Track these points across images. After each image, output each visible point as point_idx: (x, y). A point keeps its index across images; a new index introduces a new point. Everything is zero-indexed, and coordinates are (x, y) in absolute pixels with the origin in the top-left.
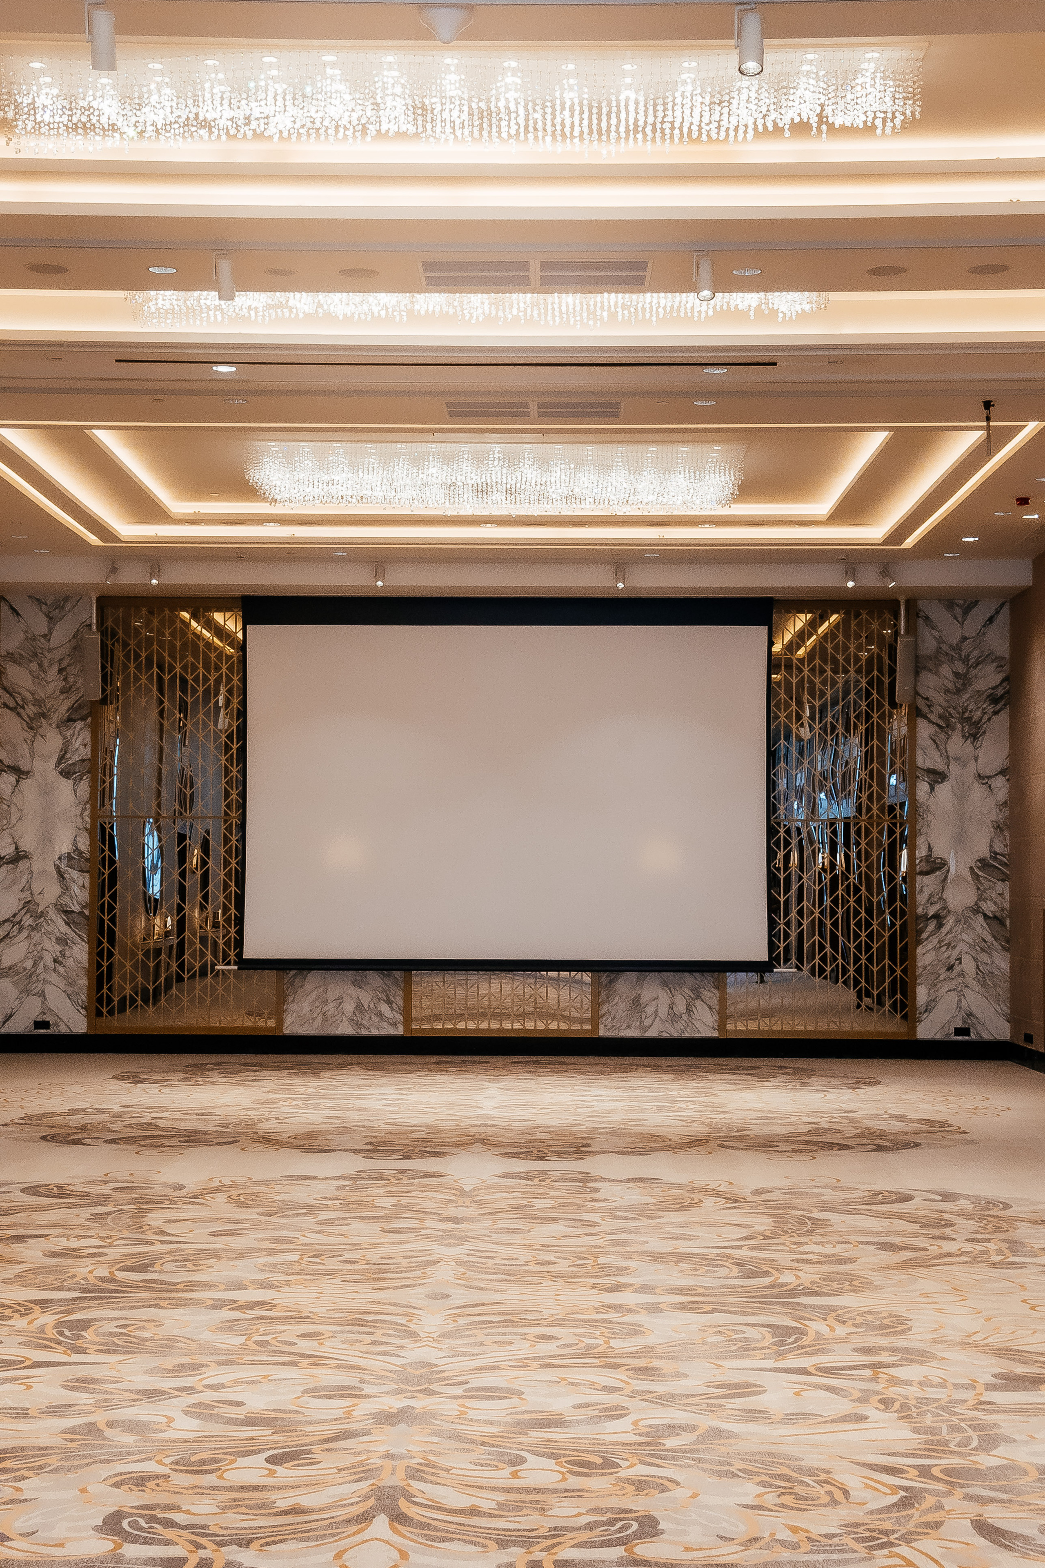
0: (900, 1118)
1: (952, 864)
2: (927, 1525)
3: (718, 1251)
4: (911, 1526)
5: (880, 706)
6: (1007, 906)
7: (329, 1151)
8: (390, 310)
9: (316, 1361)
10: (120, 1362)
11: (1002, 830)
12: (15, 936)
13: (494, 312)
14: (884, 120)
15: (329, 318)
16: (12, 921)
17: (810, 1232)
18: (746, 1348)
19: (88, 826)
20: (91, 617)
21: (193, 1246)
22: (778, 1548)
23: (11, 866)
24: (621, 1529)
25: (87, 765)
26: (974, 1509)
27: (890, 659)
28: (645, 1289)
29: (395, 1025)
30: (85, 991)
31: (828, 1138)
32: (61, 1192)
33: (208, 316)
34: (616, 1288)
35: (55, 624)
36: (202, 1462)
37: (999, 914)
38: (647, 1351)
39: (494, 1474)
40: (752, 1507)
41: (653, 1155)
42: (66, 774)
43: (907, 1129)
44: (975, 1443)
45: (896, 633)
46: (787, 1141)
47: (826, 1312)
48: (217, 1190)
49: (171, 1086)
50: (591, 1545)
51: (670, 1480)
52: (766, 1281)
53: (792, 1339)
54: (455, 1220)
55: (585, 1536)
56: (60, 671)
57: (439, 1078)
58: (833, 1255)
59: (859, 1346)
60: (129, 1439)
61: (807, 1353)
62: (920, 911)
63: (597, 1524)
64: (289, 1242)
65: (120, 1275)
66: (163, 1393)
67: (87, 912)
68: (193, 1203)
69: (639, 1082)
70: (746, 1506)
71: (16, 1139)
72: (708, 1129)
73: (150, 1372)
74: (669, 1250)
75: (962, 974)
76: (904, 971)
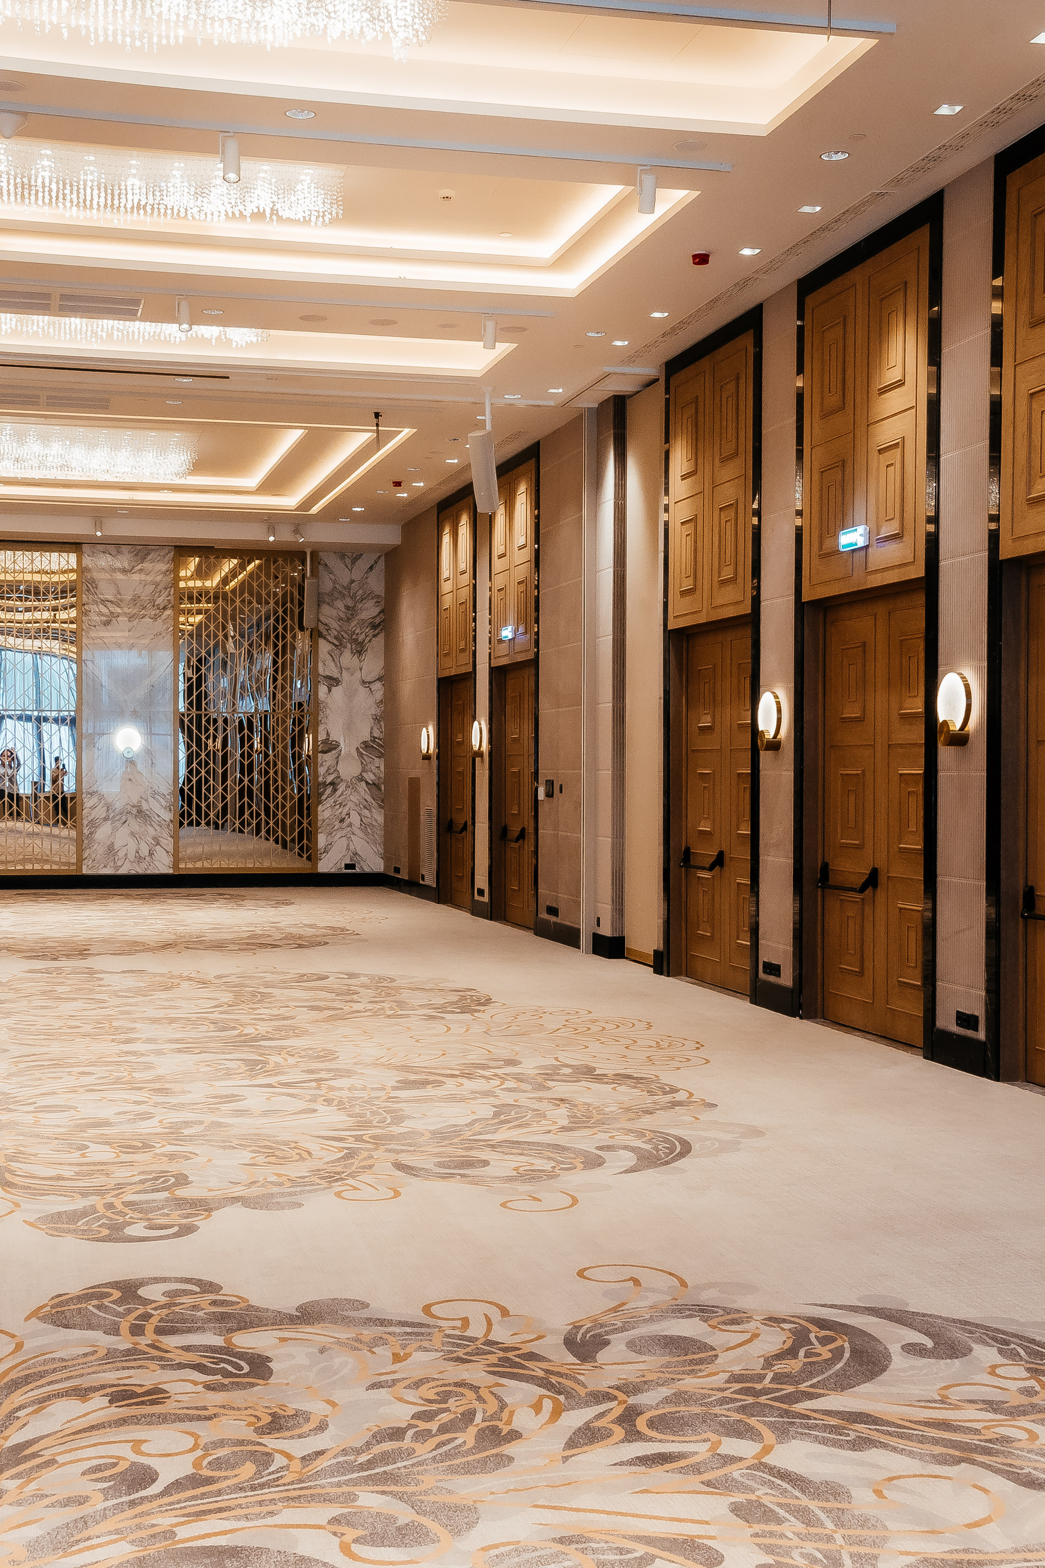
0: (311, 926)
1: (342, 745)
2: (364, 1167)
3: (198, 1015)
4: (353, 1168)
5: (292, 629)
6: (382, 775)
11: (379, 721)
13: (19, 328)
14: (317, 217)
17: (260, 1001)
18: (228, 1074)
22: (270, 1186)
24: (163, 1182)
26: (392, 1157)
27: (299, 594)
28: (149, 1041)
31: (262, 941)
34: (129, 1041)
37: (377, 782)
38: (159, 1079)
39: (68, 1156)
40: (249, 1165)
41: (138, 955)
43: (318, 933)
44: (389, 1121)
45: (304, 576)
46: (234, 943)
47: (280, 1050)
50: (145, 1192)
51: (191, 1153)
52: (236, 1032)
53: (259, 1067)
55: (140, 1187)
58: (279, 1015)
59: (305, 1069)
61: (270, 1075)
62: (320, 779)
63: (146, 1180)
69: (117, 906)
70: (245, 1165)
72: (174, 937)
74: (162, 1016)
75: (350, 825)
76: (309, 824)
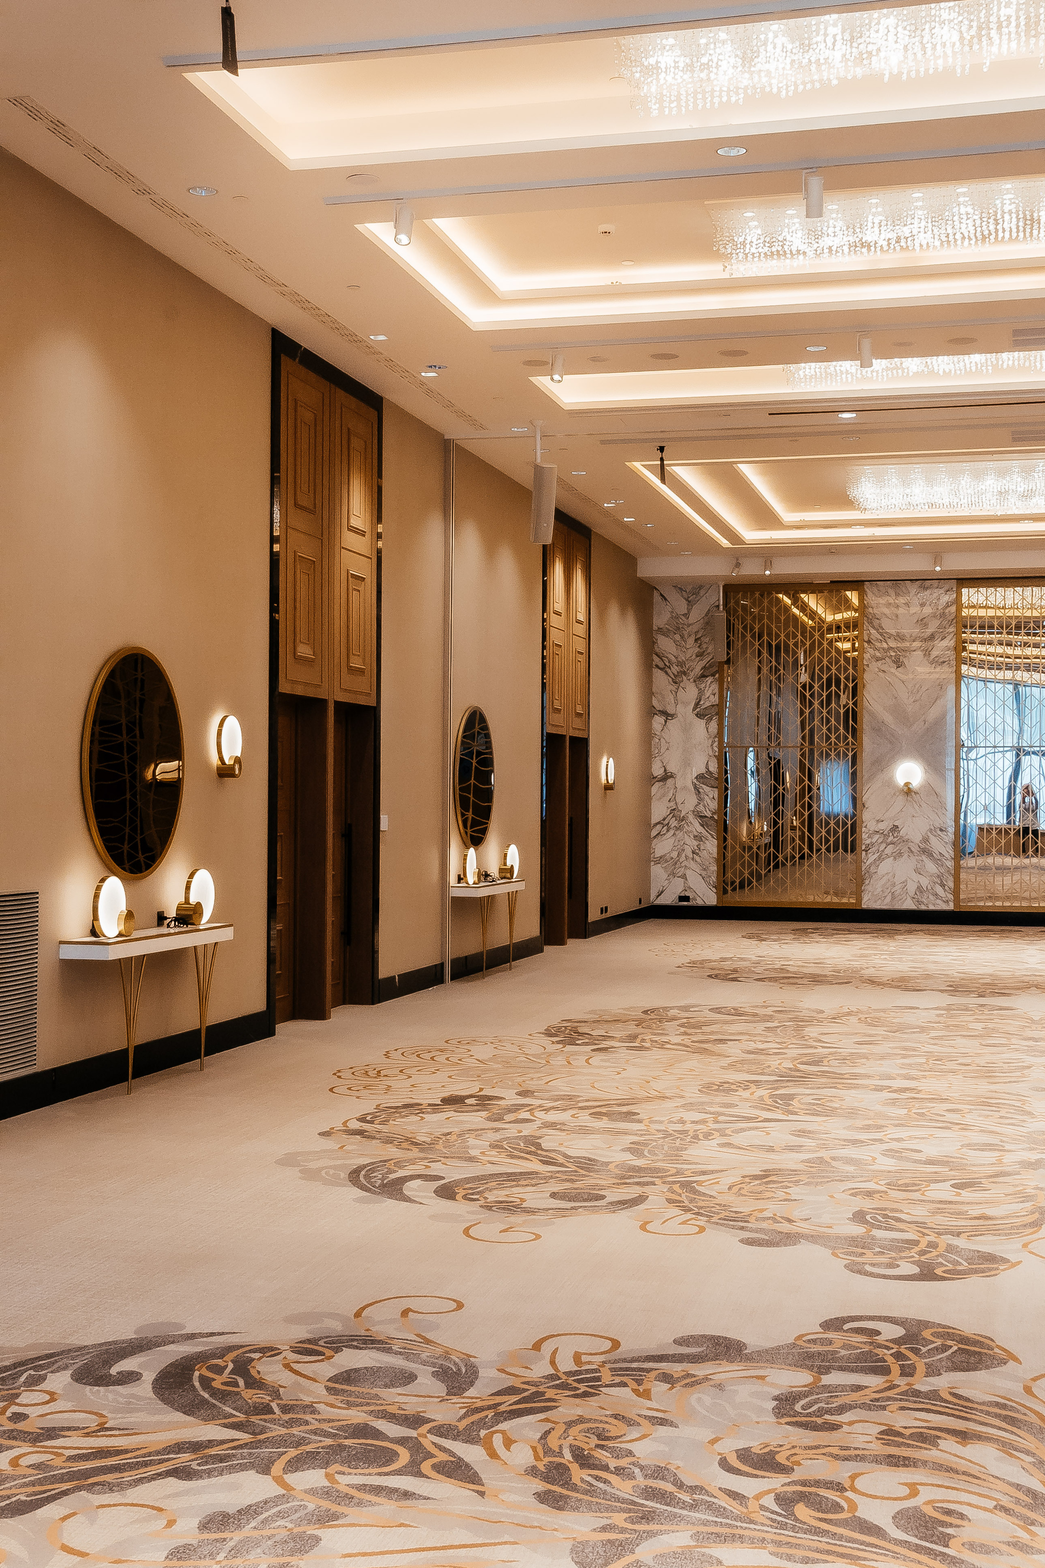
7: (918, 990)
8: (979, 366)
9: (965, 1128)
10: (824, 1121)
12: (665, 834)
15: (932, 374)
16: (662, 824)
19: (717, 754)
20: (719, 600)
21: (848, 1050)
23: (661, 783)
25: (715, 710)
29: (947, 902)
30: (715, 875)
32: (737, 1012)
33: (842, 379)
35: (692, 606)
36: (907, 1185)
42: (700, 716)
48: (849, 1014)
49: (787, 943)
54: (1035, 1040)
56: (696, 640)
57: (987, 941)
60: (851, 1168)
64: (914, 1050)
65: (802, 1067)
66: (862, 1142)
67: (716, 817)
68: (834, 1022)
71: (692, 977)
73: (848, 1128)
